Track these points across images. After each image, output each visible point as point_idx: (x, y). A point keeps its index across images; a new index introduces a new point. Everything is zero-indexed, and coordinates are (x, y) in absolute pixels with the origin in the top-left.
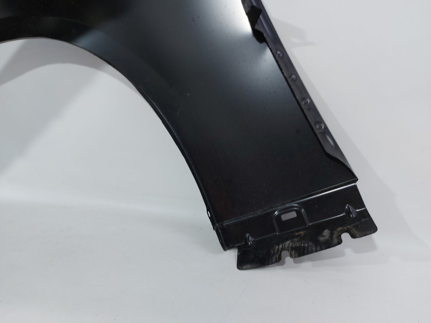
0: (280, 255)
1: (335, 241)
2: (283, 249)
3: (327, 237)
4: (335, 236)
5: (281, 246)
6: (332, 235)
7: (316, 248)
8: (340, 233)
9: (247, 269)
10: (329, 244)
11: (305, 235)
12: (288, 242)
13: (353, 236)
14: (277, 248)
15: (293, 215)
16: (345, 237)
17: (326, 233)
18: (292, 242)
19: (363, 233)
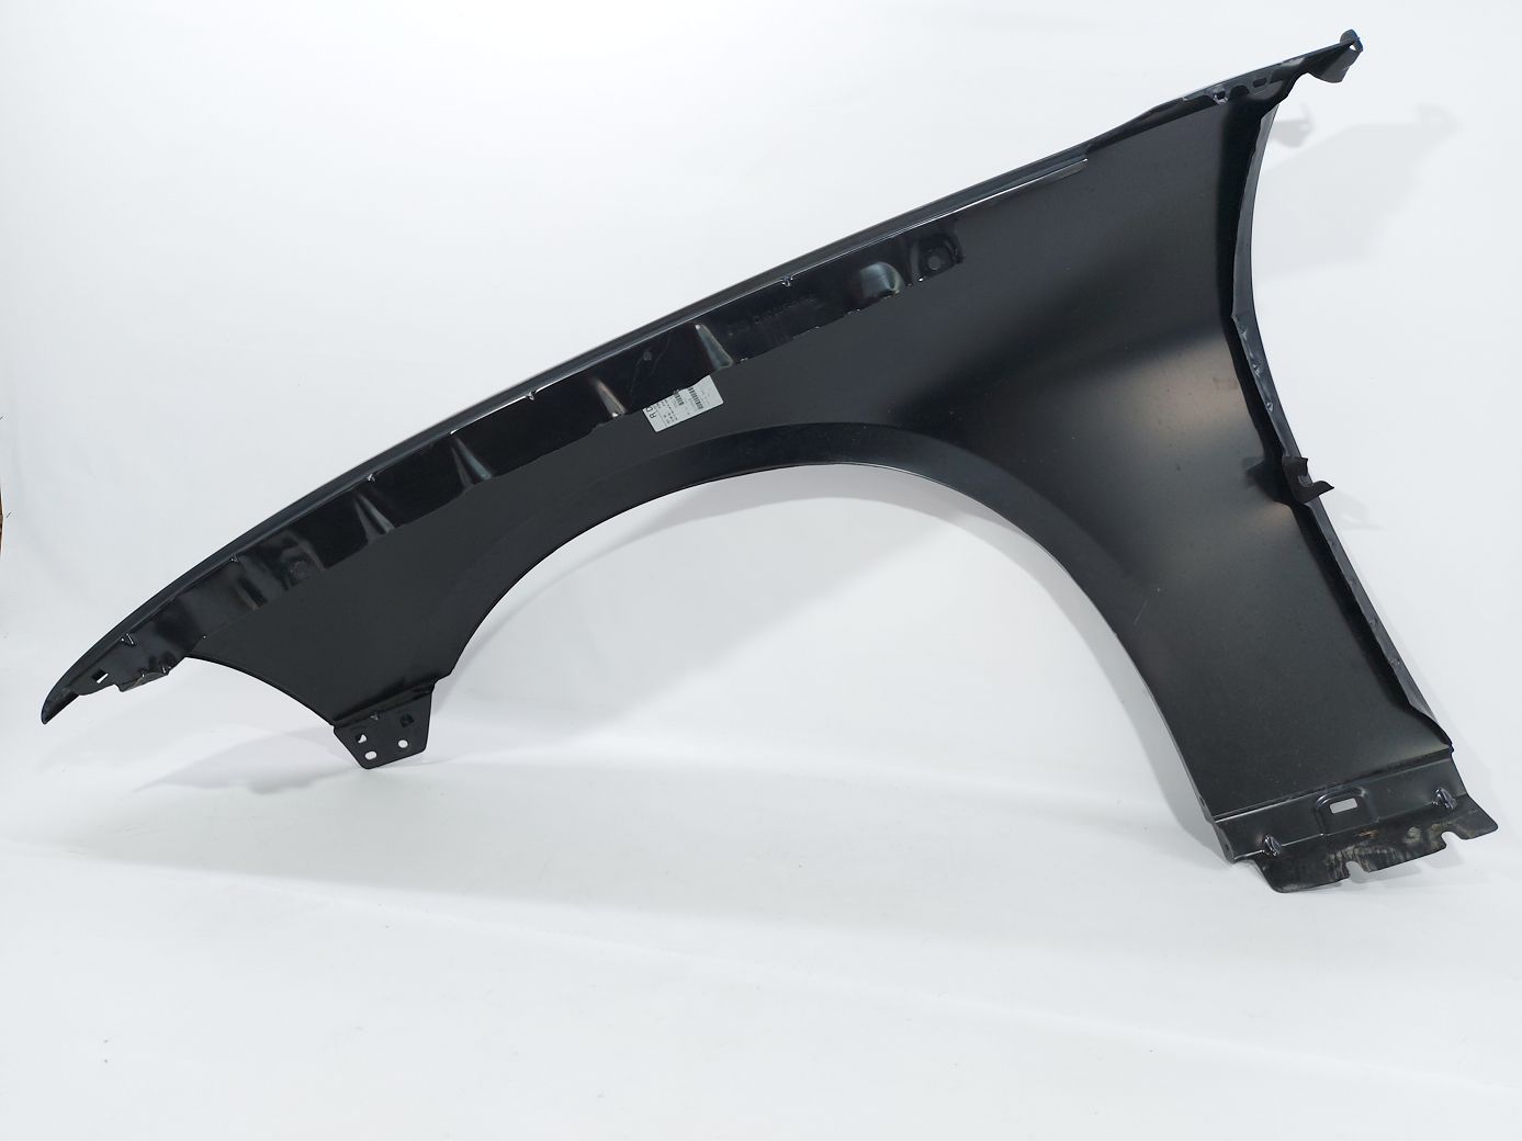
0: (1344, 867)
1: (1435, 844)
2: (1345, 859)
3: (1417, 839)
4: (1431, 836)
5: (1339, 855)
6: (1424, 835)
7: (1405, 856)
8: (1438, 833)
9: (1293, 891)
10: (1424, 849)
11: (1376, 835)
12: (1350, 848)
13: (1463, 837)
14: (1333, 857)
15: (1351, 804)
16: (1449, 837)
17: (1414, 832)
18: (1357, 847)
19: (1477, 832)
